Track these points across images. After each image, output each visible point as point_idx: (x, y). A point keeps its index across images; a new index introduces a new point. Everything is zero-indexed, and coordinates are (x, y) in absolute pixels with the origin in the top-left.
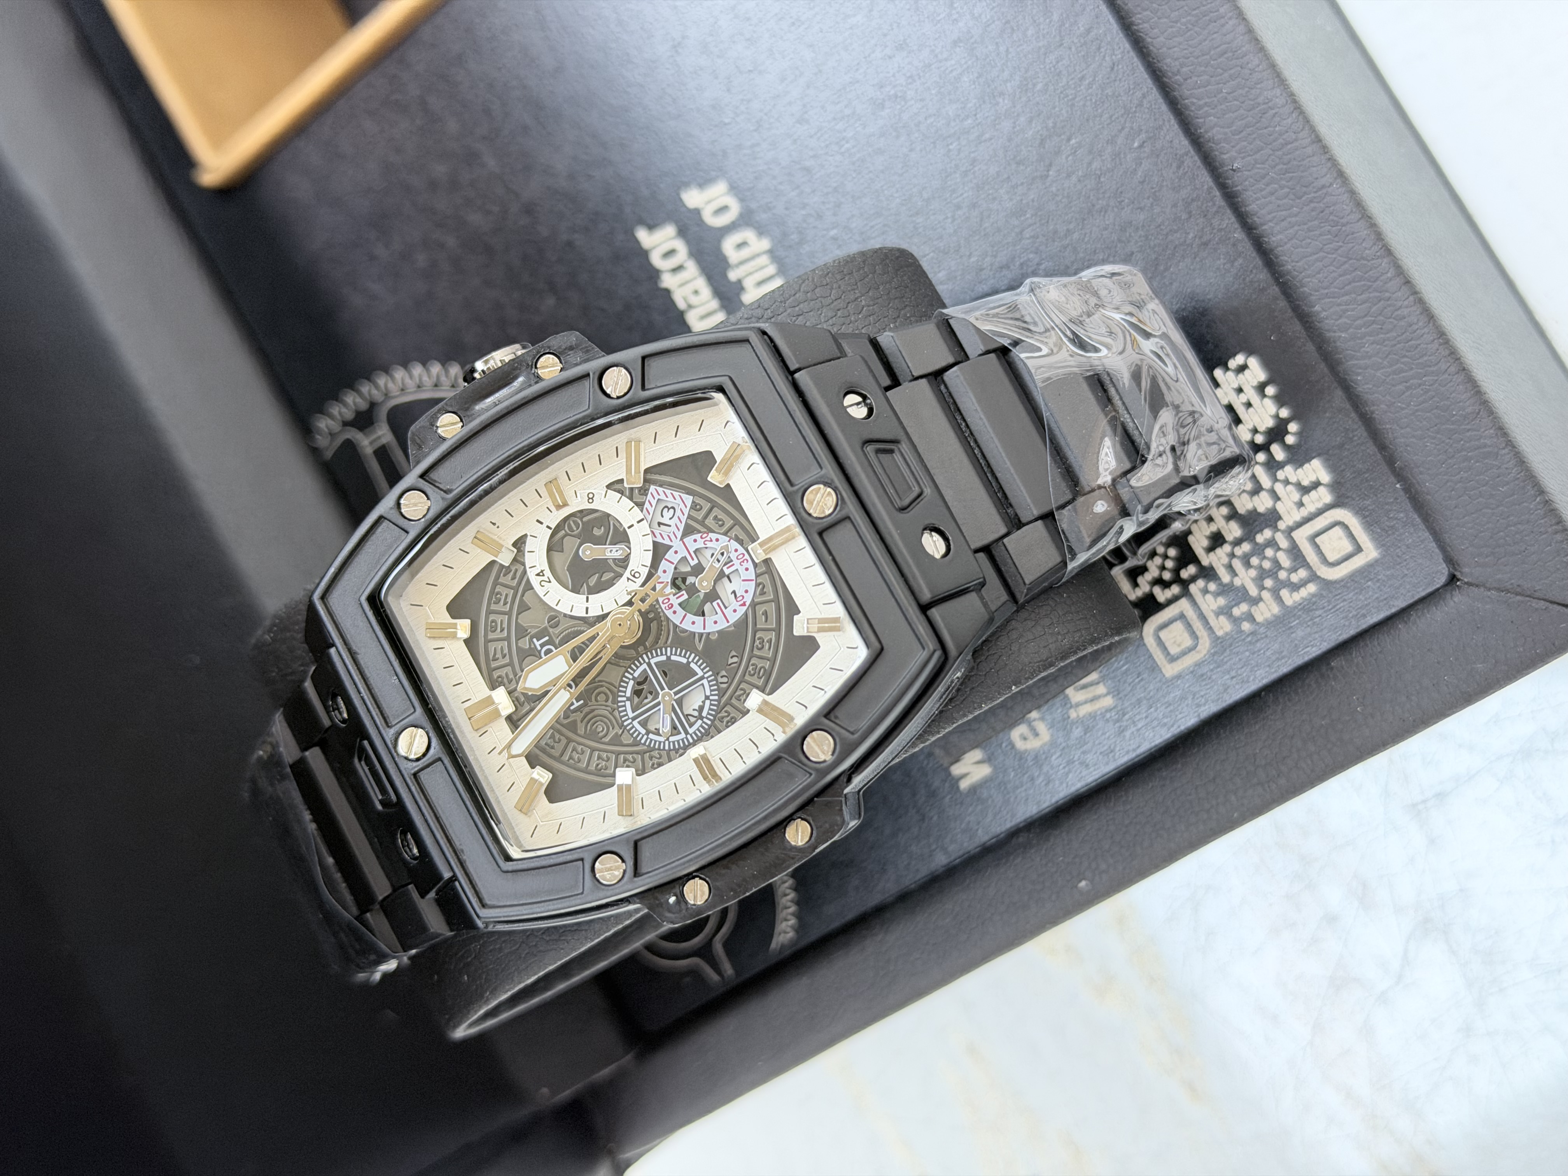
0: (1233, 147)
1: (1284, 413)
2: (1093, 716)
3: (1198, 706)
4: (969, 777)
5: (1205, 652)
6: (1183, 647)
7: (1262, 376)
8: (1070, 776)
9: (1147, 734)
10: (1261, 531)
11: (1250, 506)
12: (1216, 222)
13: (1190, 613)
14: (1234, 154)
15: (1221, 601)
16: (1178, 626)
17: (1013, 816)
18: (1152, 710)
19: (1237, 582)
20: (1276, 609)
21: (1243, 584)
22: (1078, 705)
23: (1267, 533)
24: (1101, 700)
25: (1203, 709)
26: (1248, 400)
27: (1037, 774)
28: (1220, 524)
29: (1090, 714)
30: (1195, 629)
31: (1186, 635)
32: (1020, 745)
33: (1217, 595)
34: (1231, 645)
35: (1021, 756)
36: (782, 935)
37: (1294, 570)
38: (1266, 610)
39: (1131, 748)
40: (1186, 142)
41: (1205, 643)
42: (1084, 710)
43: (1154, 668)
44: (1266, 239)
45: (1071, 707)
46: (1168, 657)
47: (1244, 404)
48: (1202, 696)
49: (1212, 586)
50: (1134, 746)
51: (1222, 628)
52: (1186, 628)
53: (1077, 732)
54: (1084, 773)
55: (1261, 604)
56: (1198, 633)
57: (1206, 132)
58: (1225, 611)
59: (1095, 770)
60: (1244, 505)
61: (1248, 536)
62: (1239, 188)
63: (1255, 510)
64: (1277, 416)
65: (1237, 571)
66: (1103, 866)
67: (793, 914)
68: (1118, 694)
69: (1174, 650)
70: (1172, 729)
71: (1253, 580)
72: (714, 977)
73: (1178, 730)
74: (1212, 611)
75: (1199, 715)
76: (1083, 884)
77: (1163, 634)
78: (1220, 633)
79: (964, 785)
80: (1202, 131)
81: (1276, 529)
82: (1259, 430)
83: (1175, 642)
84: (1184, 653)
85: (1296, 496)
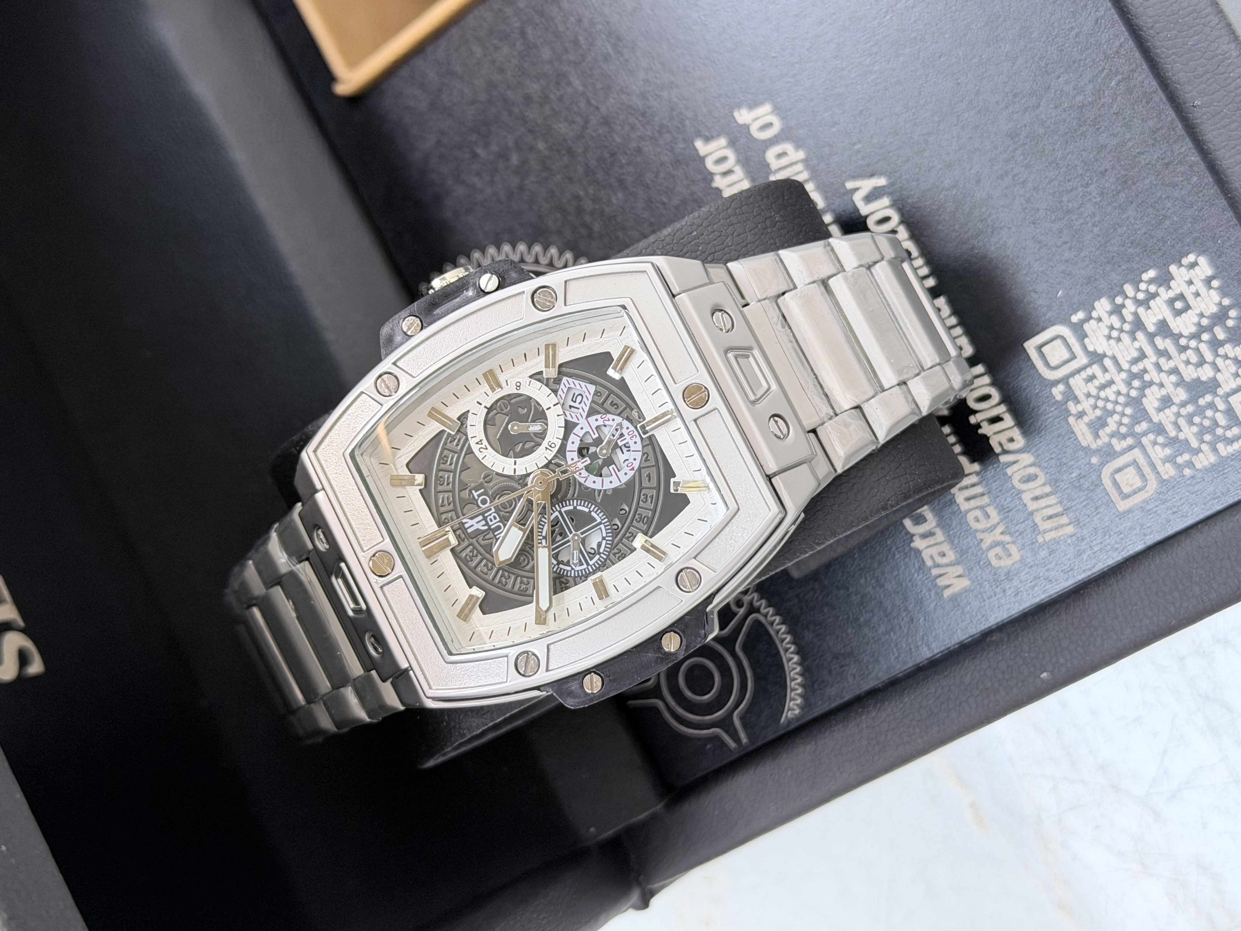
0: (1194, 88)
1: (1226, 302)
2: (1056, 541)
3: (1145, 535)
4: (951, 587)
5: (1152, 492)
6: (1134, 487)
7: (1209, 272)
8: (1036, 588)
9: (1101, 557)
10: (1203, 396)
11: (1195, 376)
12: (1176, 147)
13: (1142, 461)
14: (1194, 93)
15: (1168, 451)
16: (1131, 470)
17: (987, 620)
18: (1107, 537)
19: (1182, 436)
20: (1213, 459)
21: (1186, 438)
22: (1045, 532)
23: (1208, 398)
24: (1064, 528)
25: (1148, 537)
26: (1197, 290)
27: (1008, 587)
28: (1169, 389)
29: (1055, 539)
30: (1145, 472)
31: (1137, 478)
32: (995, 562)
33: (1164, 446)
34: (1173, 487)
35: (995, 572)
36: (790, 713)
37: (1229, 428)
38: (1205, 459)
39: (1087, 567)
40: (1154, 83)
41: (1153, 485)
42: (1049, 536)
43: (1110, 503)
44: (1219, 163)
45: (1039, 533)
46: (1122, 495)
47: (1193, 294)
48: (1149, 527)
49: (1161, 439)
50: (1090, 566)
51: (1167, 473)
52: (1138, 472)
53: (1043, 553)
54: (1047, 587)
55: (1200, 455)
56: (1147, 477)
57: (1174, 75)
58: (1171, 460)
59: (1056, 585)
60: (1189, 373)
61: (1193, 400)
62: (1198, 121)
63: (1198, 379)
64: (1220, 304)
65: (1182, 428)
66: (1062, 661)
67: (800, 695)
68: (1078, 524)
69: (1126, 490)
70: (1123, 553)
71: (1194, 434)
72: (732, 744)
73: (1128, 554)
74: (1160, 459)
75: (1145, 543)
76: (1044, 675)
77: (1118, 477)
78: (1165, 477)
79: (947, 593)
80: (1170, 74)
81: (1215, 394)
82: (1205, 314)
83: (1127, 484)
84: (1135, 492)
85: (1233, 369)
